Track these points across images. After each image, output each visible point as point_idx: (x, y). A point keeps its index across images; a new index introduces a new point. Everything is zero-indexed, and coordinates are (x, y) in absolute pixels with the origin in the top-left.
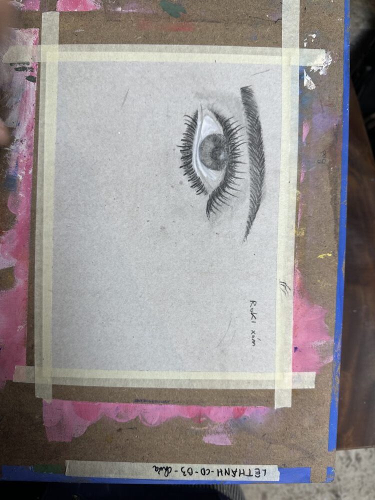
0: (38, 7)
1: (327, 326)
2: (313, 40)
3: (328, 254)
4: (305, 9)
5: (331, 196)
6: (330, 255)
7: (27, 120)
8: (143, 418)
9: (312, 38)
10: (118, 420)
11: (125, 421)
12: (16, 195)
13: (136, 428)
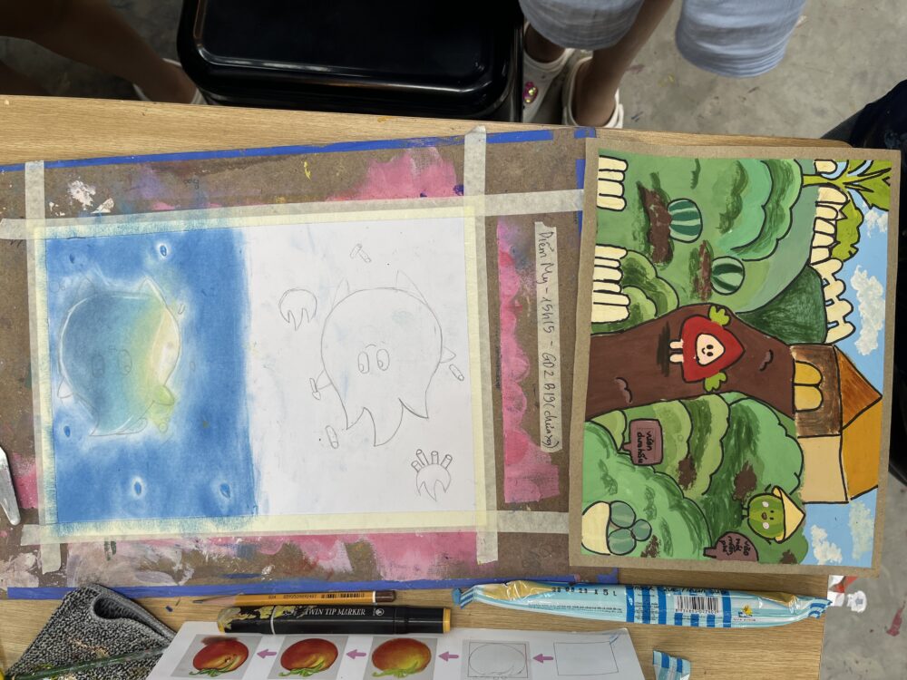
1: (392, 160)
3: (305, 166)
5: (237, 169)
8: (519, 378)
11: (525, 399)
12: (260, 544)
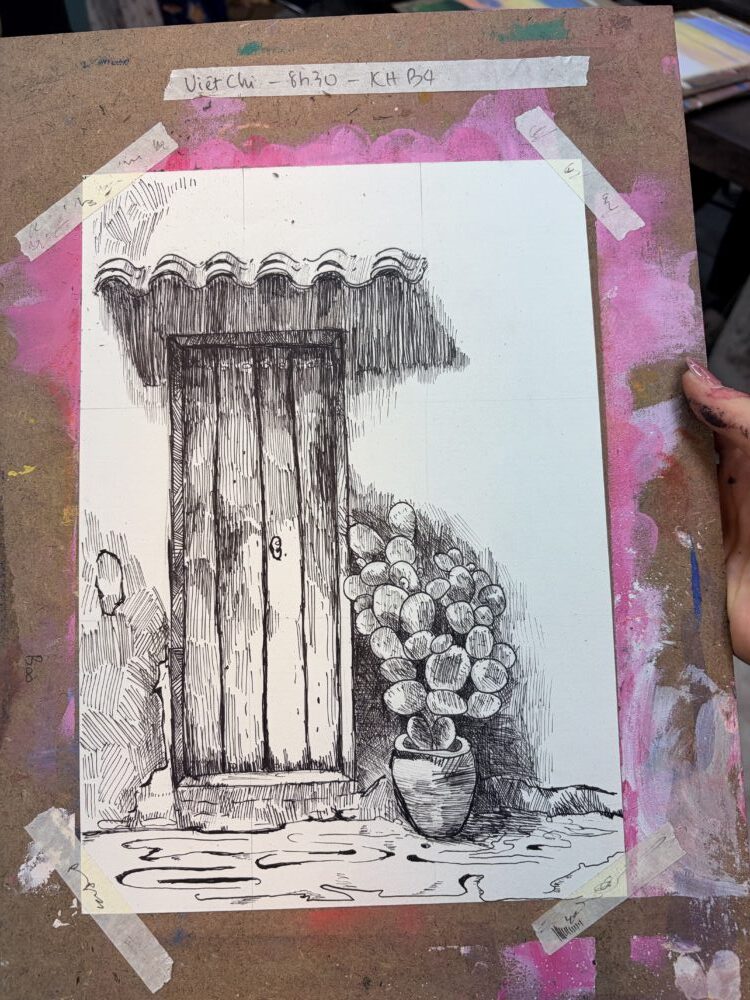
0: (633, 943)
1: (14, 335)
2: (59, 913)
3: (15, 474)
4: (78, 980)
5: (13, 590)
6: (10, 473)
7: (634, 704)
8: (364, 139)
9: (61, 919)
10: (411, 132)
11: (397, 131)
12: (643, 550)
13: (375, 119)
